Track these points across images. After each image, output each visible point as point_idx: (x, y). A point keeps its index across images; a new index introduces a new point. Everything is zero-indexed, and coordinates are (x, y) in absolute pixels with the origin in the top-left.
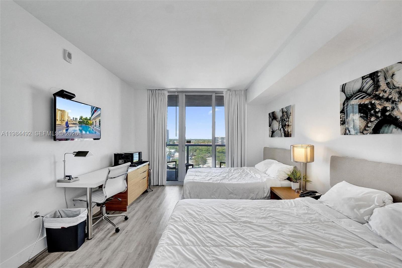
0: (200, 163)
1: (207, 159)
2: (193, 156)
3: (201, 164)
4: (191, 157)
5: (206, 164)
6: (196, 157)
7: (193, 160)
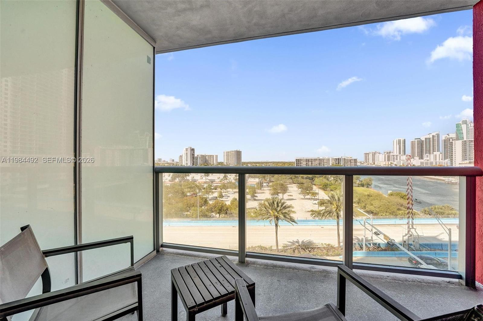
0: (280, 191)
1: (288, 186)
2: (270, 183)
3: (280, 193)
4: (268, 184)
5: (287, 193)
6: (274, 183)
7: (271, 188)
